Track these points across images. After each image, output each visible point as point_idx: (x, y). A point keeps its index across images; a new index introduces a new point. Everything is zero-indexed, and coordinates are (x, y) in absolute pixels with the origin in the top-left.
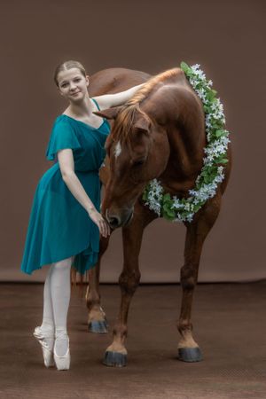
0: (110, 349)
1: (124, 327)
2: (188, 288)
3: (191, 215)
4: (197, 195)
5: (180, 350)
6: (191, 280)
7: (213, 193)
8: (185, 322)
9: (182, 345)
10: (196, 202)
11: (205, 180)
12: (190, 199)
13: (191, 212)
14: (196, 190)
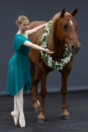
0: (39, 117)
1: (43, 109)
2: (64, 94)
3: (62, 68)
4: (64, 61)
6: (65, 91)
7: (69, 60)
8: (64, 106)
9: (64, 114)
10: (64, 63)
11: (67, 56)
12: (61, 62)
13: (62, 67)
14: (64, 59)
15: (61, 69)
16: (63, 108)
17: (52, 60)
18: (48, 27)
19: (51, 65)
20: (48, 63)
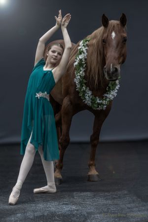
3: (105, 106)
4: (108, 96)
5: (89, 175)
7: (116, 95)
8: (92, 162)
10: (108, 100)
11: (111, 88)
12: (104, 98)
14: (107, 94)
15: (104, 109)
16: (90, 165)
17: (91, 95)
18: (84, 46)
19: (89, 102)
20: (85, 99)
